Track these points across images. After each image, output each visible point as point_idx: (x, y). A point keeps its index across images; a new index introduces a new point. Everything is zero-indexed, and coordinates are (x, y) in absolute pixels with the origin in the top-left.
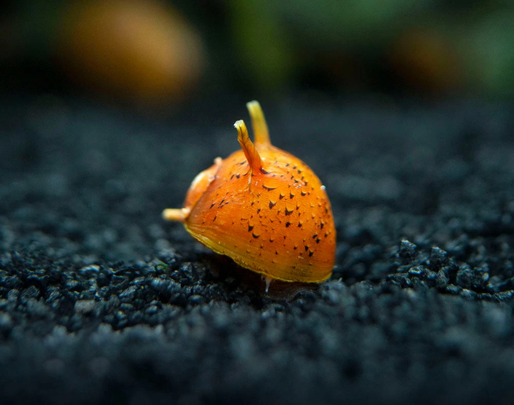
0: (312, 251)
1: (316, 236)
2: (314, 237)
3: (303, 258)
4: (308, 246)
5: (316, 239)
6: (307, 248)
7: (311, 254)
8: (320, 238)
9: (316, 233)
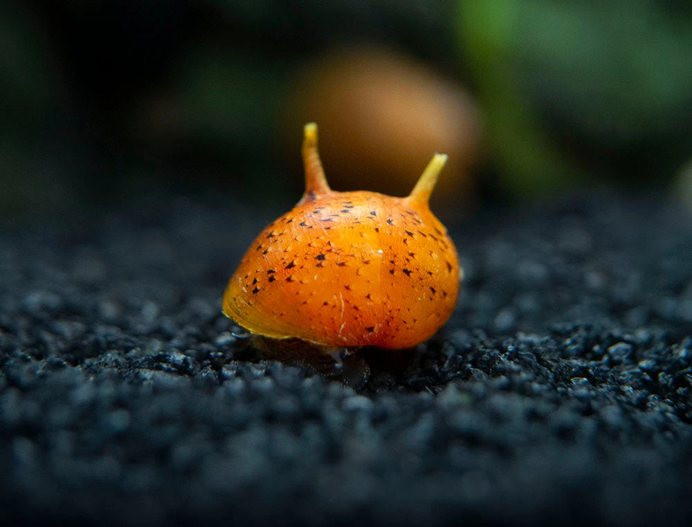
0: (258, 288)
1: (274, 272)
2: (270, 272)
3: (246, 291)
4: (258, 280)
5: (270, 276)
6: (255, 281)
7: (256, 291)
8: (275, 277)
9: (276, 269)
